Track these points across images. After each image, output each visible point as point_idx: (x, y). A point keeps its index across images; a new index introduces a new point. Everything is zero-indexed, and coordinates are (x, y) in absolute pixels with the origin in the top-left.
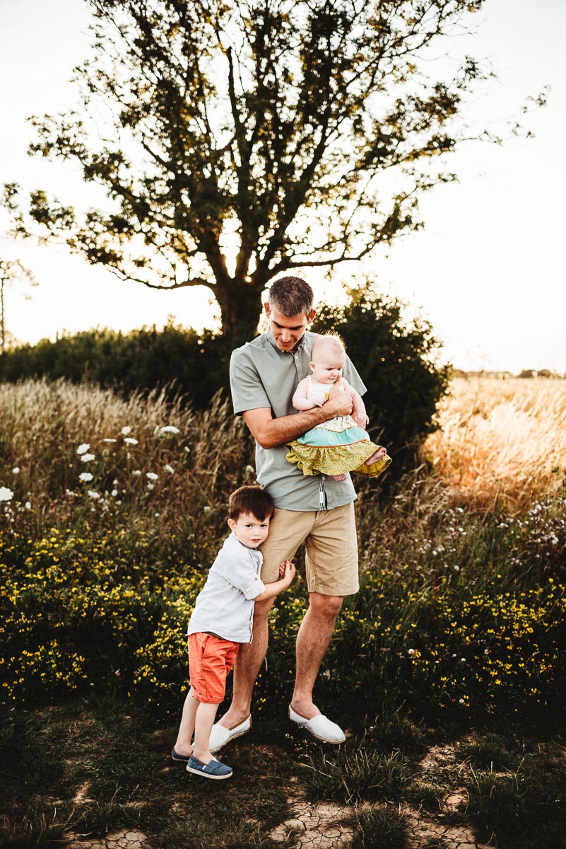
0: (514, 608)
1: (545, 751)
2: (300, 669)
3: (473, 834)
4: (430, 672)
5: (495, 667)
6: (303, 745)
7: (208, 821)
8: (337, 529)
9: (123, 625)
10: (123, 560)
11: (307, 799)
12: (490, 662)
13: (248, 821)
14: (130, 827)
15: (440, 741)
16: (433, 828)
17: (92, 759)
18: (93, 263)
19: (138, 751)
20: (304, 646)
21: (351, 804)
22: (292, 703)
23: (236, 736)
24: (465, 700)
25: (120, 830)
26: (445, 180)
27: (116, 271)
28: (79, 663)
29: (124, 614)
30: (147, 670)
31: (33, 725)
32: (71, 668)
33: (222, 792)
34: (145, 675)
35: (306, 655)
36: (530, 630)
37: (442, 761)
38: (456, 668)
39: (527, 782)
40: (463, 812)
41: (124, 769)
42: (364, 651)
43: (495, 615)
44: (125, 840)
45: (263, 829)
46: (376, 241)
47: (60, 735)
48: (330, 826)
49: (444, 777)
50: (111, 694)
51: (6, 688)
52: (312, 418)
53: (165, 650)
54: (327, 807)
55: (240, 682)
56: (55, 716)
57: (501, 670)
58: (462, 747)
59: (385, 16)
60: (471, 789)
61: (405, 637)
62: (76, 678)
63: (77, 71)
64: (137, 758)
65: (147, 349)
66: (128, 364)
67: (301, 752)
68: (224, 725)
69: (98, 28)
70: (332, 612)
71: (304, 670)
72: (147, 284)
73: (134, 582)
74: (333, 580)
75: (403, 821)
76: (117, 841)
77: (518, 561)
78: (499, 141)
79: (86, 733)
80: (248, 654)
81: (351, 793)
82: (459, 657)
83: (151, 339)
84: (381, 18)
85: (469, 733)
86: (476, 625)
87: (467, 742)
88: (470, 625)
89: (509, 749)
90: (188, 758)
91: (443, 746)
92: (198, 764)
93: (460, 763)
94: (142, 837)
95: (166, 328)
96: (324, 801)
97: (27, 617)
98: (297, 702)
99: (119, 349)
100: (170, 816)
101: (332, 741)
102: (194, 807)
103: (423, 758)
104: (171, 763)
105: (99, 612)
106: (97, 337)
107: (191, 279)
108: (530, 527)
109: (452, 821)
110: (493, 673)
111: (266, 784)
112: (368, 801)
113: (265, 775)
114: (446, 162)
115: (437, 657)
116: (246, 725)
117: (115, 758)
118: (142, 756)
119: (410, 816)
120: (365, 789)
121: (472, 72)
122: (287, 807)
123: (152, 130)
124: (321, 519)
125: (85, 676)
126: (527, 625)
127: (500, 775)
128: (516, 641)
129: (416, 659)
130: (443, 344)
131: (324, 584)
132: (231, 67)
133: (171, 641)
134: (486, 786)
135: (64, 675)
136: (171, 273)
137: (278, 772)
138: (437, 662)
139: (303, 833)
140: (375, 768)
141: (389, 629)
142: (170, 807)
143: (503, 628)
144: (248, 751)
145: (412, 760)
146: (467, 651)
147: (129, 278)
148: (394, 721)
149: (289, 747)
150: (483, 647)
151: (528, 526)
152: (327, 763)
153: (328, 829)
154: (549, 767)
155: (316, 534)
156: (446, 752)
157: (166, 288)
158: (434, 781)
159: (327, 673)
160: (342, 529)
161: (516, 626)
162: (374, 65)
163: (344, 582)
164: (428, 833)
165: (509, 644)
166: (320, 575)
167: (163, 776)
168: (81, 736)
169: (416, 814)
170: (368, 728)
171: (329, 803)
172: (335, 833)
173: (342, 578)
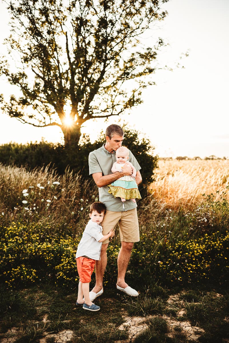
0: (194, 245)
1: (210, 295)
2: (119, 270)
3: (190, 323)
4: (166, 269)
5: (190, 266)
6: (124, 297)
7: (95, 325)
8: (130, 218)
9: (49, 258)
10: (42, 234)
11: (129, 316)
12: (188, 265)
13: (110, 324)
14: (67, 329)
15: (173, 293)
16: (176, 322)
17: (46, 306)
18: (12, 117)
19: (63, 303)
20: (120, 262)
21: (145, 317)
22: (117, 283)
23: (98, 296)
24: (180, 278)
25: (63, 330)
26: (151, 84)
27: (21, 120)
28: (34, 272)
29: (48, 253)
30: (61, 274)
31: (21, 296)
32: (32, 274)
33: (97, 315)
34: (61, 275)
35: (121, 265)
36: (201, 253)
37: (174, 300)
38: (176, 267)
39: (206, 305)
40: (185, 316)
41: (60, 309)
42: (140, 263)
43: (188, 248)
44: (66, 334)
45: (116, 327)
46: (125, 108)
47: (32, 299)
48: (139, 324)
49: (177, 305)
50: (48, 284)
51: (7, 283)
52: (116, 175)
53: (67, 266)
54: (137, 318)
55: (98, 276)
56: (28, 292)
57: (191, 267)
58: (180, 295)
59: (127, 21)
60: (187, 309)
61: (156, 257)
62: (34, 278)
63: (6, 40)
64: (63, 305)
65: (34, 151)
66: (27, 157)
67: (123, 300)
68: (94, 291)
69: (13, 23)
70: (130, 248)
71: (121, 270)
72: (33, 125)
73: (50, 241)
74: (129, 237)
75: (165, 321)
76: (63, 334)
77: (192, 229)
78: (171, 70)
79: (42, 298)
80: (100, 266)
81: (145, 312)
82: (176, 264)
83: (36, 147)
84: (126, 22)
85: (182, 290)
86: (181, 252)
87: (182, 293)
88: (179, 252)
89: (197, 295)
90: (83, 304)
91: (174, 295)
92: (87, 306)
93: (181, 301)
94: (72, 332)
95: (41, 143)
96: (135, 316)
97: (12, 256)
98: (119, 282)
99: (21, 151)
100: (80, 325)
101: (134, 295)
102: (89, 321)
103: (167, 300)
104: (76, 306)
105: (39, 253)
106: (12, 146)
107: (51, 123)
108: (196, 216)
109: (182, 320)
110: (189, 269)
111: (113, 311)
112: (151, 315)
113: (112, 308)
114: (151, 78)
115: (168, 264)
116: (102, 291)
117: (55, 306)
118: (65, 304)
119: (167, 319)
120: (150, 311)
121: (161, 43)
122: (122, 319)
123: (35, 64)
124: (124, 214)
125: (37, 277)
126: (200, 251)
127: (196, 304)
128: (196, 257)
129: (161, 265)
130: (155, 148)
131: (126, 238)
132: (67, 39)
133: (69, 262)
134: (192, 308)
135: (30, 277)
136: (43, 121)
137: (117, 307)
138: (169, 265)
139: (130, 327)
140: (152, 303)
141: (149, 255)
142: (80, 321)
143: (191, 253)
144: (104, 301)
145: (164, 300)
146: (179, 261)
147: (26, 122)
148: (156, 287)
149: (119, 298)
150: (184, 260)
151: (195, 215)
152: (134, 303)
153: (138, 325)
154: (212, 300)
155: (123, 220)
156: (176, 297)
157: (41, 127)
158: (173, 307)
159: (129, 272)
160: (132, 218)
161: (196, 252)
162: (124, 40)
163: (134, 237)
164: (174, 324)
165: (193, 258)
166: (125, 235)
167: (74, 311)
168: (40, 299)
169: (169, 318)
170: (146, 290)
171: (137, 316)
172: (141, 326)
173: (133, 236)
